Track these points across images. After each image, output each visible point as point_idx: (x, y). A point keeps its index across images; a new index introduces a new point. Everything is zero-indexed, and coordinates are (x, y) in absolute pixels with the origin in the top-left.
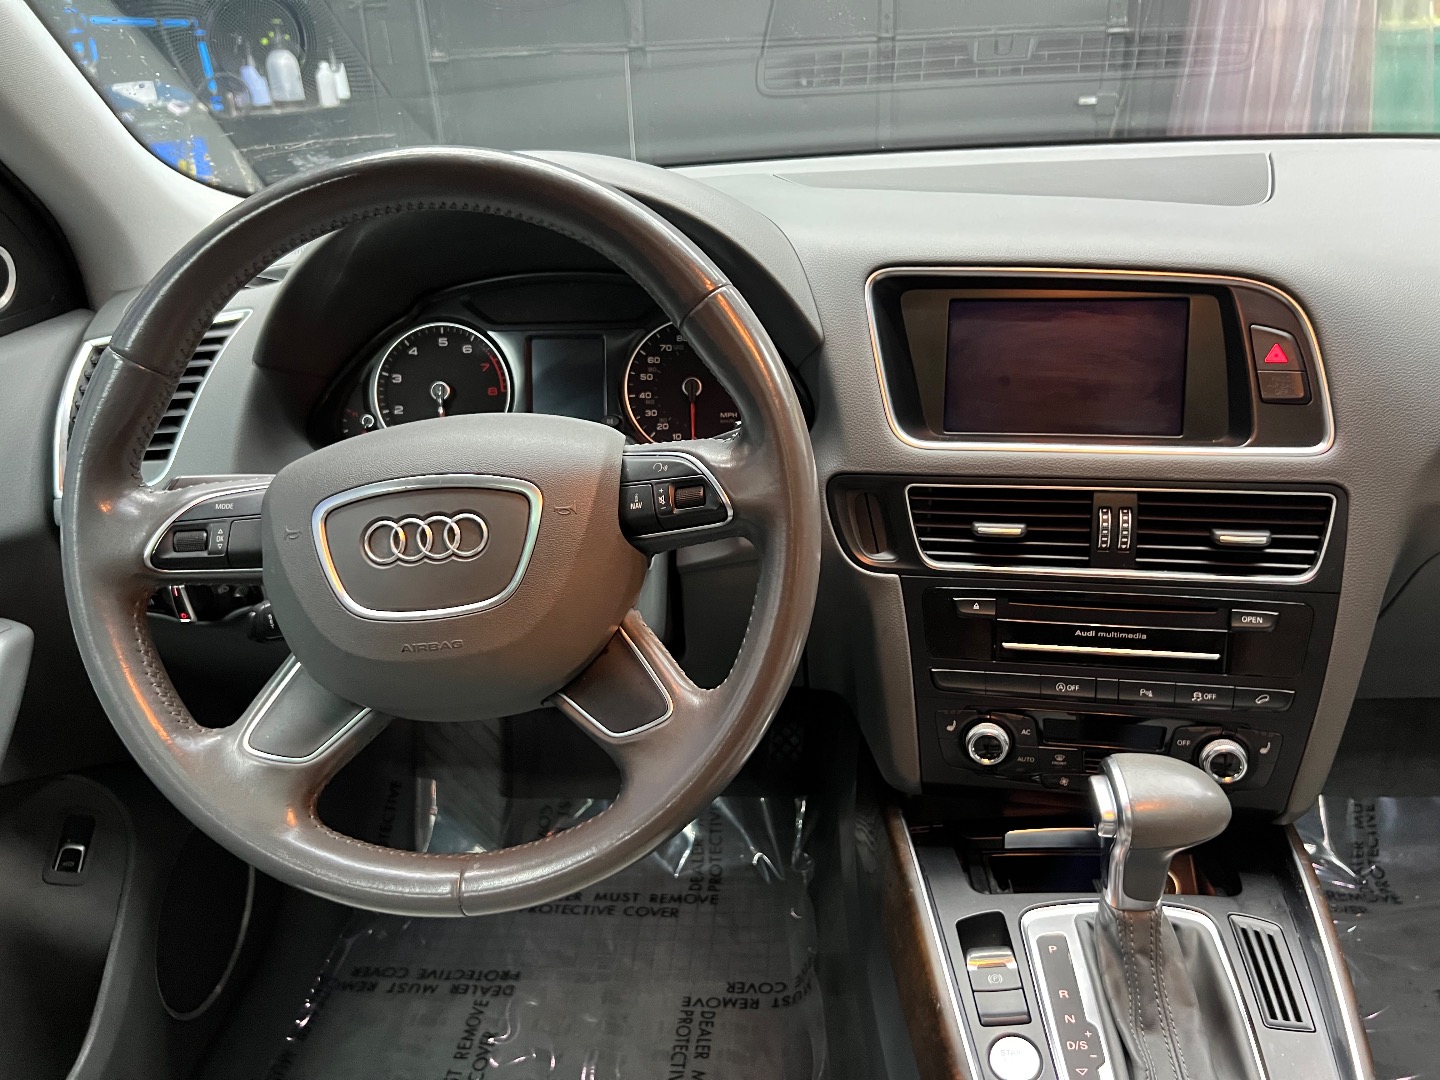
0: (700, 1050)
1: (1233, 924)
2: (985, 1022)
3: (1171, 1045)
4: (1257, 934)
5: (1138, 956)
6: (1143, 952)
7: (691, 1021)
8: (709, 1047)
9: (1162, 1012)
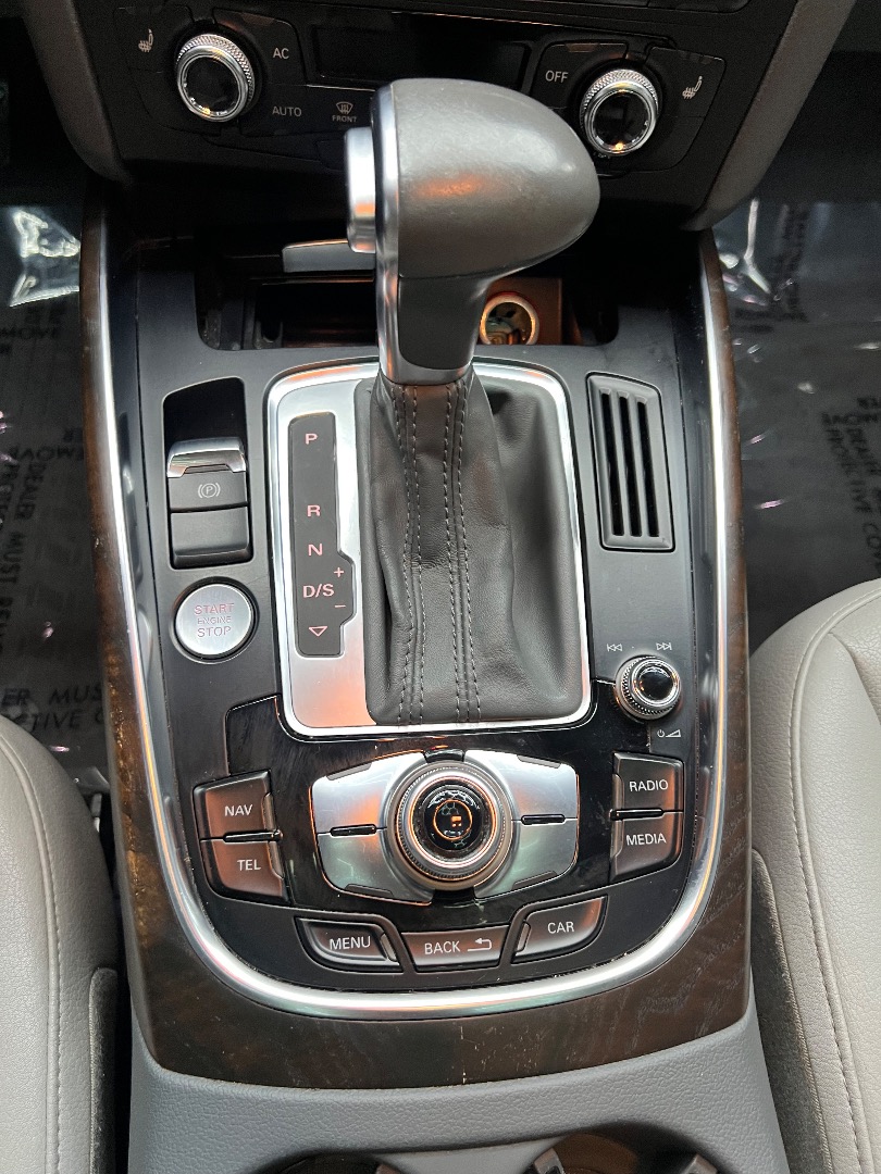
0: (22, 509)
1: (590, 388)
2: (180, 560)
3: (457, 585)
4: (623, 402)
5: (424, 459)
6: (432, 450)
7: (16, 475)
8: (33, 506)
9: (452, 537)
